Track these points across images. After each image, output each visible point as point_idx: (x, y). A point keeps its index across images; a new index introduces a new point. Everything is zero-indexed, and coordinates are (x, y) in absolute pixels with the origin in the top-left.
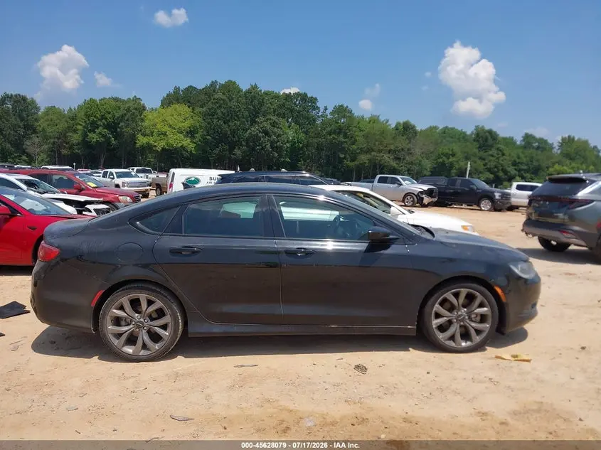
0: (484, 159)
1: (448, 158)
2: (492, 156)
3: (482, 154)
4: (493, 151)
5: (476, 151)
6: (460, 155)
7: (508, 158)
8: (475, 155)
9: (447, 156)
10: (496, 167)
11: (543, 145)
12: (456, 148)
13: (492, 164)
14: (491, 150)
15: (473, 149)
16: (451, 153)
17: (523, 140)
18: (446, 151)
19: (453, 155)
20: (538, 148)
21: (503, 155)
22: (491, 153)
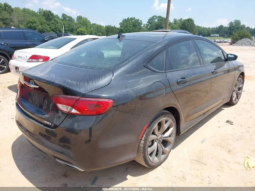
0: (49, 25)
1: (33, 24)
2: (53, 24)
3: (48, 22)
4: (53, 21)
5: (45, 21)
6: (38, 22)
7: (59, 24)
8: (45, 23)
9: (32, 23)
10: (55, 29)
11: (71, 19)
12: (35, 19)
13: (53, 27)
14: (51, 20)
15: (43, 20)
16: (34, 21)
17: (62, 17)
18: (31, 20)
19: (35, 23)
20: (69, 20)
21: (57, 23)
22: (52, 22)
